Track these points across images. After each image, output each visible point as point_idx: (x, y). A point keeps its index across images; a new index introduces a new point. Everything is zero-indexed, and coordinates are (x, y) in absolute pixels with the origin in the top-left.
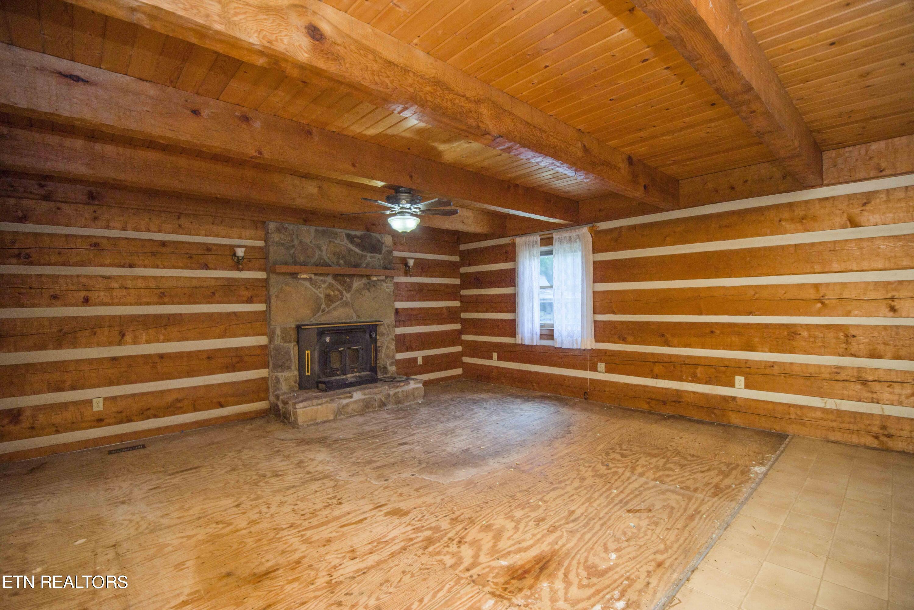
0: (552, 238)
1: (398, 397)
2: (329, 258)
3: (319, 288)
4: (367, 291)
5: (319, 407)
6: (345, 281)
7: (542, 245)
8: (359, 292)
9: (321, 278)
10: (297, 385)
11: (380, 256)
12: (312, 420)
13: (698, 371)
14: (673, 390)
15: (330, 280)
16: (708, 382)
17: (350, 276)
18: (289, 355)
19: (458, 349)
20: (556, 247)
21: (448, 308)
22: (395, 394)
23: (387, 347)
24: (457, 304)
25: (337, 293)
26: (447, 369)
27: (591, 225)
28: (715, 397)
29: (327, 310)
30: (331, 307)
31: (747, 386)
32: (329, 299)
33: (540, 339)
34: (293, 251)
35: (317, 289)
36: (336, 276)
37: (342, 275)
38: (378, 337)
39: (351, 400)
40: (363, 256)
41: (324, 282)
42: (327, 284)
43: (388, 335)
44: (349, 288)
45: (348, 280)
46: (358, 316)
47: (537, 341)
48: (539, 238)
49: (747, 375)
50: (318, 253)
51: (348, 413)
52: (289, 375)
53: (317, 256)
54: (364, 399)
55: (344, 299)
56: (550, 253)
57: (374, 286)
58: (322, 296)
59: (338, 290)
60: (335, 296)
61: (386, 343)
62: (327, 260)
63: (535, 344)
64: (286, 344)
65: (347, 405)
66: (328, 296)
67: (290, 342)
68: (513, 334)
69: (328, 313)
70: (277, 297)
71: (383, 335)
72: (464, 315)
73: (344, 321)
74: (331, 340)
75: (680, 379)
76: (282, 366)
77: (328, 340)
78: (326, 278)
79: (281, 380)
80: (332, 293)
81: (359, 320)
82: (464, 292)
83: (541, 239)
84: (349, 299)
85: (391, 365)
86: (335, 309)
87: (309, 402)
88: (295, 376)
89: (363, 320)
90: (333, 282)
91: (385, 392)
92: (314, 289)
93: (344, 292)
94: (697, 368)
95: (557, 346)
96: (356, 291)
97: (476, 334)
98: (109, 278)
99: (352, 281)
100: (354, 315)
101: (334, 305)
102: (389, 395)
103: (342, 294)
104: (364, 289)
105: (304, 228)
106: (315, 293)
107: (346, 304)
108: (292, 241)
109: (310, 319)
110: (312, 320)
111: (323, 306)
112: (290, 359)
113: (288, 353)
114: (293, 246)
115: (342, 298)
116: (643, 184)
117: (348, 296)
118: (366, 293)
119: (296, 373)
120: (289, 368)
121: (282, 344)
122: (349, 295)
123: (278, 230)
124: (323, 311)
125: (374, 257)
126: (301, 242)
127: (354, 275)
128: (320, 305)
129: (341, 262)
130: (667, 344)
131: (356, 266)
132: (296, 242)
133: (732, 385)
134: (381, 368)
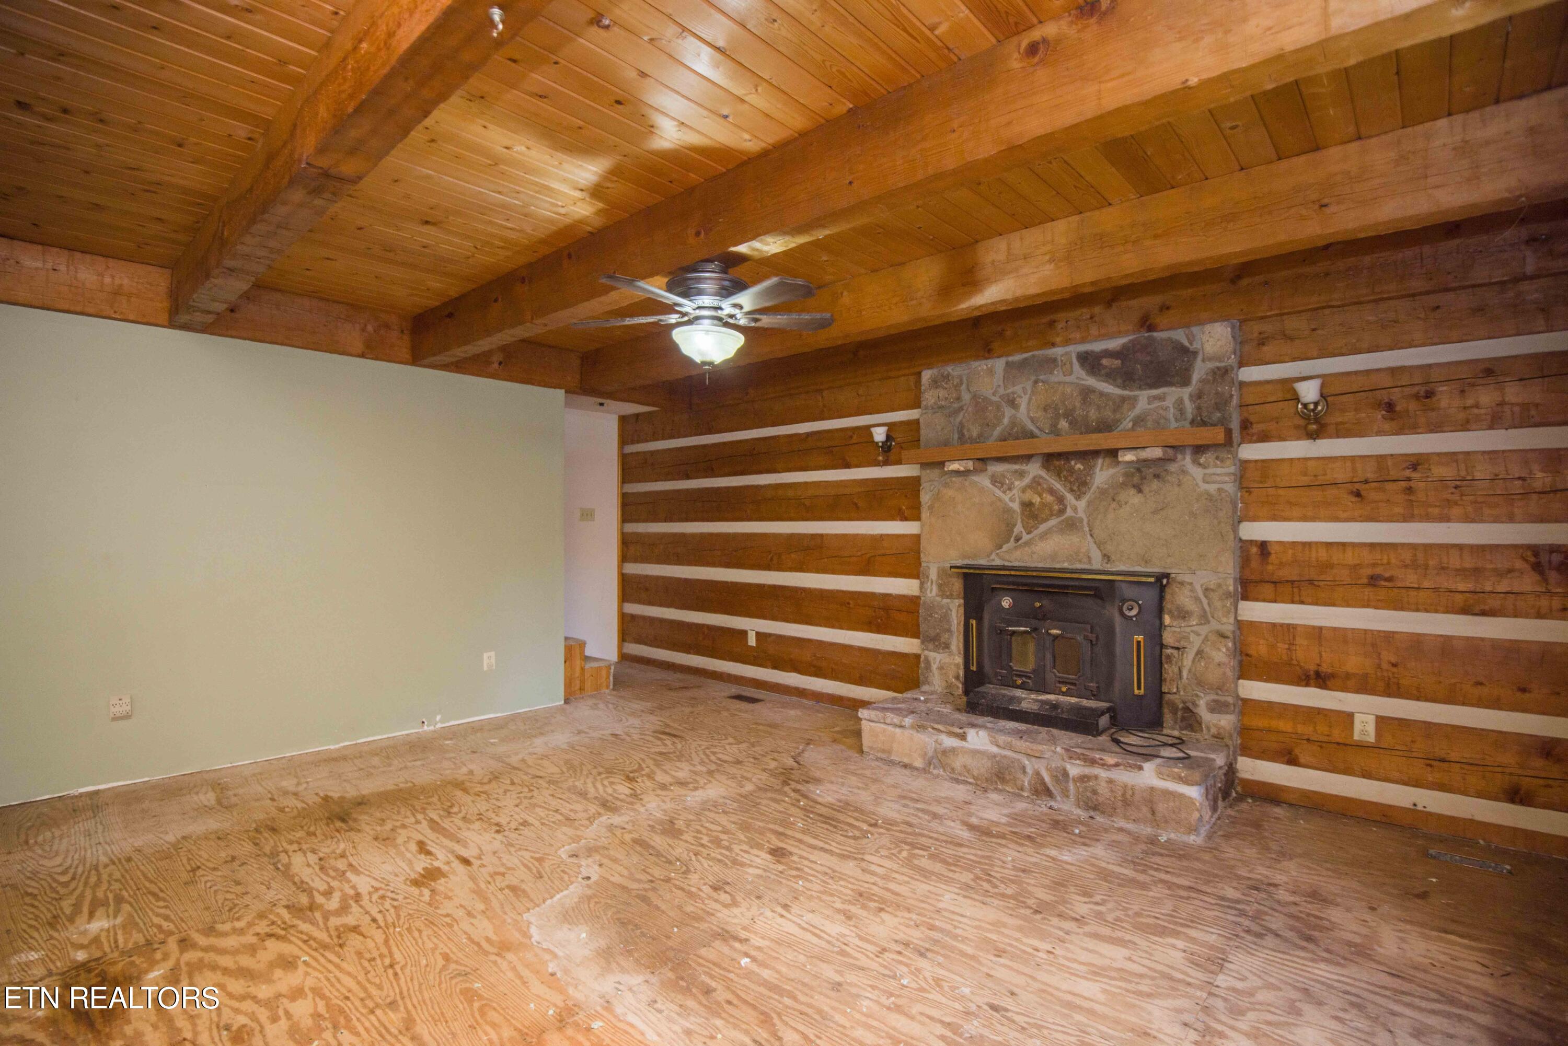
1: (1095, 792)
2: (1032, 420)
3: (1010, 489)
4: (1133, 491)
5: (898, 730)
6: (1072, 471)
8: (1110, 495)
9: (1016, 467)
10: (960, 686)
11: (1185, 393)
12: (884, 751)
15: (1034, 469)
17: (1089, 455)
18: (949, 622)
22: (1083, 778)
23: (1199, 653)
25: (1049, 498)
29: (1026, 537)
30: (1036, 532)
32: (1031, 513)
34: (960, 417)
35: (1004, 492)
36: (1049, 459)
37: (1059, 455)
38: (1167, 620)
39: (964, 744)
40: (1123, 399)
41: (1021, 474)
42: (1027, 480)
43: (1204, 619)
44: (1080, 485)
45: (1079, 466)
46: (1107, 557)
50: (1008, 412)
51: (953, 769)
52: (947, 660)
53: (1006, 421)
54: (995, 756)
55: (1069, 512)
57: (1157, 476)
58: (1016, 506)
59: (1052, 491)
60: (1044, 504)
61: (1196, 643)
62: (1031, 427)
64: (945, 601)
65: (953, 750)
66: (1027, 505)
67: (950, 596)
69: (1027, 543)
70: (931, 508)
71: (1183, 615)
73: (1066, 565)
74: (1013, 606)
76: (937, 642)
77: (1006, 603)
78: (1024, 467)
79: (934, 667)
80: (1036, 500)
81: (1109, 567)
84: (1081, 514)
85: (1217, 707)
86: (1043, 537)
87: (880, 714)
88: (957, 665)
89: (1122, 568)
90: (1043, 473)
91: (1056, 763)
92: (998, 493)
93: (1070, 498)
96: (1103, 492)
99: (1090, 470)
100: (1096, 555)
101: (1043, 527)
102: (1065, 774)
103: (1061, 500)
104: (1124, 485)
105: (981, 366)
106: (1000, 500)
107: (1072, 525)
108: (958, 399)
109: (988, 556)
110: (993, 556)
111: (1019, 528)
112: (949, 631)
113: (946, 618)
114: (961, 408)
115: (1062, 511)
117: (1078, 506)
118: (1133, 498)
119: (959, 660)
120: (947, 646)
121: (939, 599)
122: (1082, 504)
123: (935, 383)
124: (1017, 539)
125: (1161, 398)
126: (975, 397)
127: (1096, 453)
128: (1010, 526)
129: (1063, 424)
131: (1105, 427)
132: (966, 397)
134: (1174, 710)
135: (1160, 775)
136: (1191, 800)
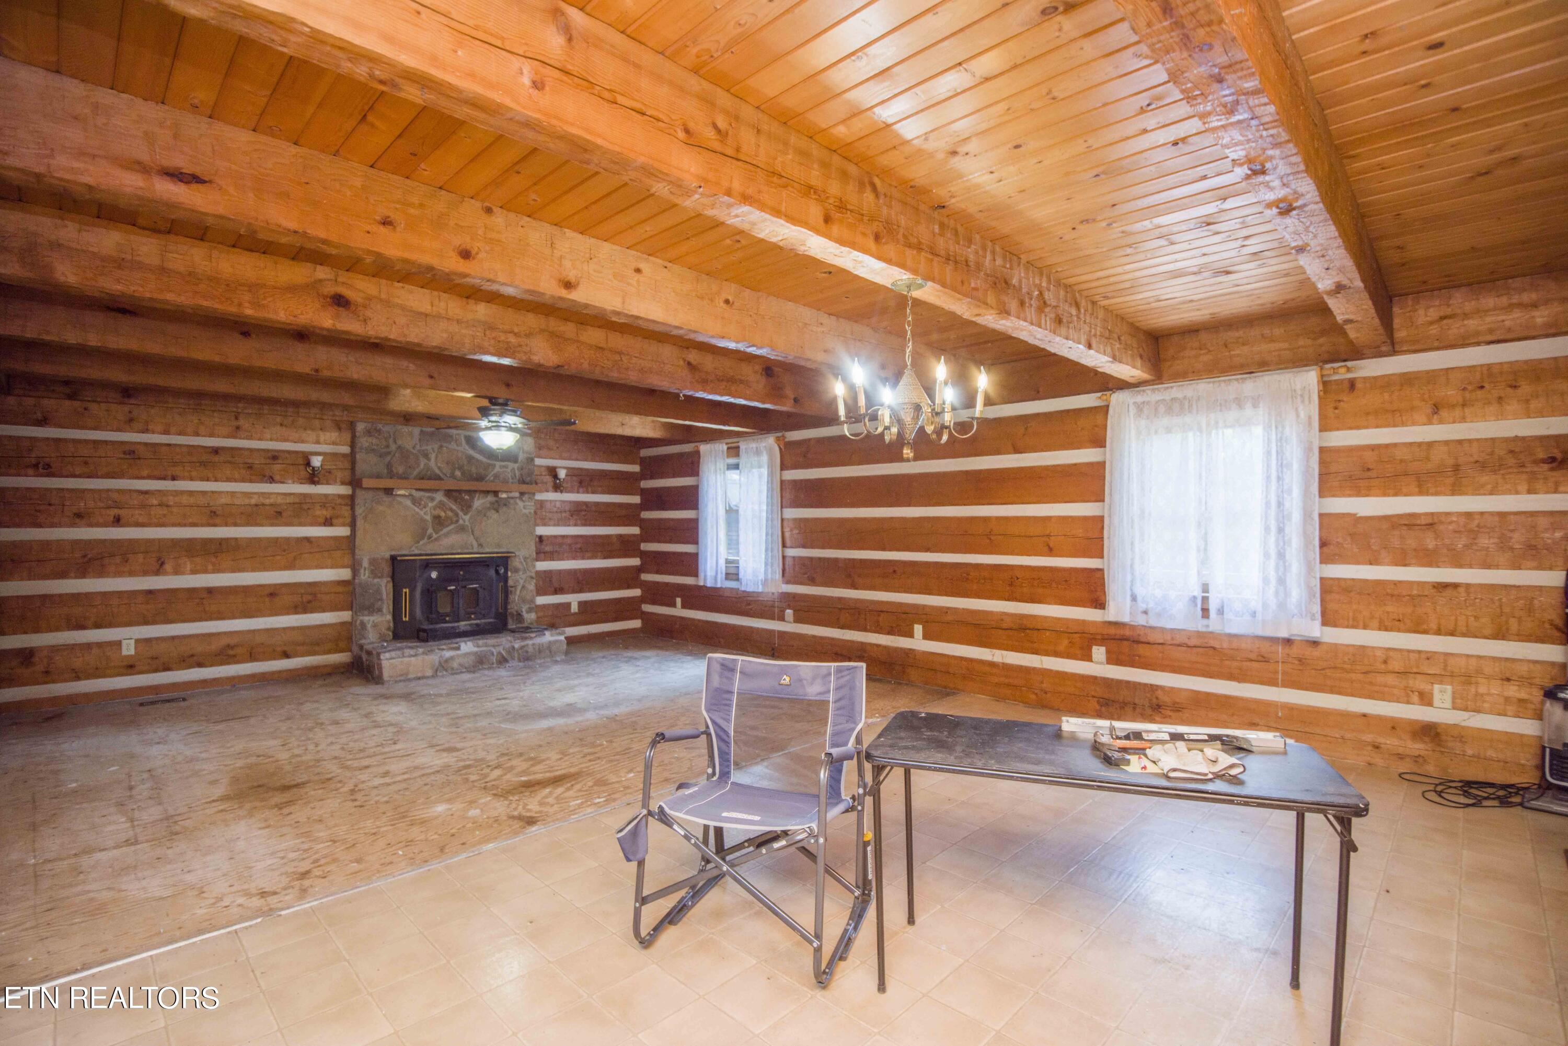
0: (738, 447)
1: (527, 652)
2: (439, 468)
3: (425, 507)
4: (493, 512)
5: (413, 659)
6: (463, 499)
7: (728, 456)
8: (482, 513)
9: (427, 494)
10: (391, 634)
11: (516, 466)
12: (401, 675)
13: (881, 619)
14: (858, 642)
15: (439, 497)
16: (890, 632)
17: (471, 492)
18: (381, 594)
19: (636, 592)
20: (743, 460)
21: (620, 536)
22: (522, 647)
23: (523, 587)
24: (635, 530)
25: (450, 514)
26: (616, 619)
27: (779, 434)
28: (896, 650)
29: (435, 536)
30: (442, 533)
31: (926, 636)
32: (439, 522)
33: (727, 579)
34: (389, 458)
35: (421, 509)
36: (449, 493)
37: (459, 491)
38: (509, 574)
39: (458, 652)
40: (489, 465)
41: (432, 499)
42: (435, 503)
43: (525, 571)
44: (467, 507)
45: (467, 497)
46: (480, 545)
47: (721, 583)
48: (725, 447)
49: (925, 623)
50: (423, 462)
51: (453, 669)
52: (380, 619)
53: (422, 466)
54: (476, 653)
55: (461, 522)
56: (736, 467)
57: (505, 505)
58: (428, 518)
59: (451, 510)
60: (447, 518)
61: (521, 582)
62: (437, 471)
63: (719, 585)
64: (376, 580)
65: (452, 658)
66: (437, 518)
67: (381, 577)
68: (695, 574)
69: (436, 539)
70: (365, 518)
71: (516, 571)
72: (645, 547)
73: (459, 551)
74: (439, 577)
75: (865, 629)
76: (372, 609)
77: (434, 575)
78: (434, 495)
79: (369, 626)
80: (443, 514)
81: (481, 550)
82: (646, 515)
83: (728, 448)
84: (467, 523)
85: (530, 610)
86: (446, 535)
87: (399, 653)
88: (389, 622)
89: (488, 550)
90: (445, 499)
91: (508, 645)
92: (417, 509)
93: (461, 513)
94: (879, 616)
95: (743, 589)
96: (479, 512)
97: (658, 572)
98: (146, 492)
99: (472, 499)
100: (475, 544)
101: (445, 530)
102: (513, 648)
103: (457, 515)
104: (489, 509)
105: (406, 429)
106: (418, 513)
107: (462, 529)
108: (388, 446)
109: (410, 548)
110: (413, 548)
111: (430, 531)
112: (381, 599)
113: (378, 591)
114: (389, 453)
115: (457, 521)
116: (792, 397)
117: (465, 519)
118: (494, 515)
119: (389, 617)
120: (380, 610)
121: (370, 580)
122: (467, 517)
123: (368, 433)
124: (430, 537)
125: (506, 467)
126: (400, 447)
127: (475, 491)
128: (425, 530)
129: (458, 473)
130: (854, 586)
131: (480, 478)
132: (393, 447)
133: (910, 635)
134: (512, 614)
135: (552, 635)
136: (561, 641)
